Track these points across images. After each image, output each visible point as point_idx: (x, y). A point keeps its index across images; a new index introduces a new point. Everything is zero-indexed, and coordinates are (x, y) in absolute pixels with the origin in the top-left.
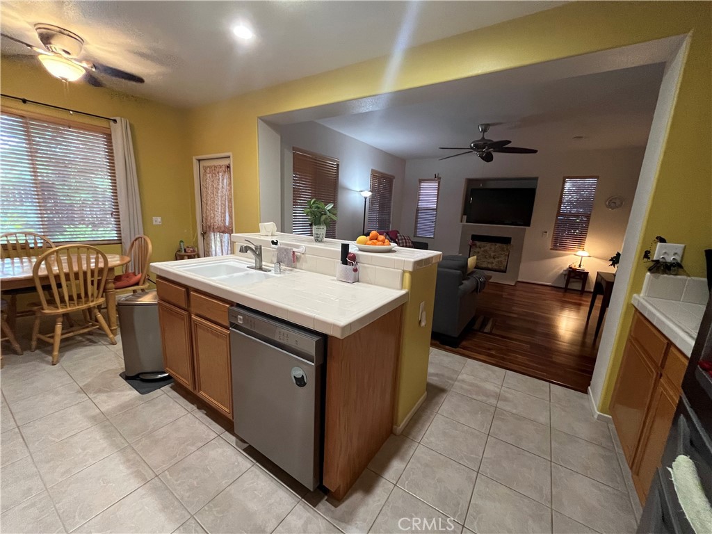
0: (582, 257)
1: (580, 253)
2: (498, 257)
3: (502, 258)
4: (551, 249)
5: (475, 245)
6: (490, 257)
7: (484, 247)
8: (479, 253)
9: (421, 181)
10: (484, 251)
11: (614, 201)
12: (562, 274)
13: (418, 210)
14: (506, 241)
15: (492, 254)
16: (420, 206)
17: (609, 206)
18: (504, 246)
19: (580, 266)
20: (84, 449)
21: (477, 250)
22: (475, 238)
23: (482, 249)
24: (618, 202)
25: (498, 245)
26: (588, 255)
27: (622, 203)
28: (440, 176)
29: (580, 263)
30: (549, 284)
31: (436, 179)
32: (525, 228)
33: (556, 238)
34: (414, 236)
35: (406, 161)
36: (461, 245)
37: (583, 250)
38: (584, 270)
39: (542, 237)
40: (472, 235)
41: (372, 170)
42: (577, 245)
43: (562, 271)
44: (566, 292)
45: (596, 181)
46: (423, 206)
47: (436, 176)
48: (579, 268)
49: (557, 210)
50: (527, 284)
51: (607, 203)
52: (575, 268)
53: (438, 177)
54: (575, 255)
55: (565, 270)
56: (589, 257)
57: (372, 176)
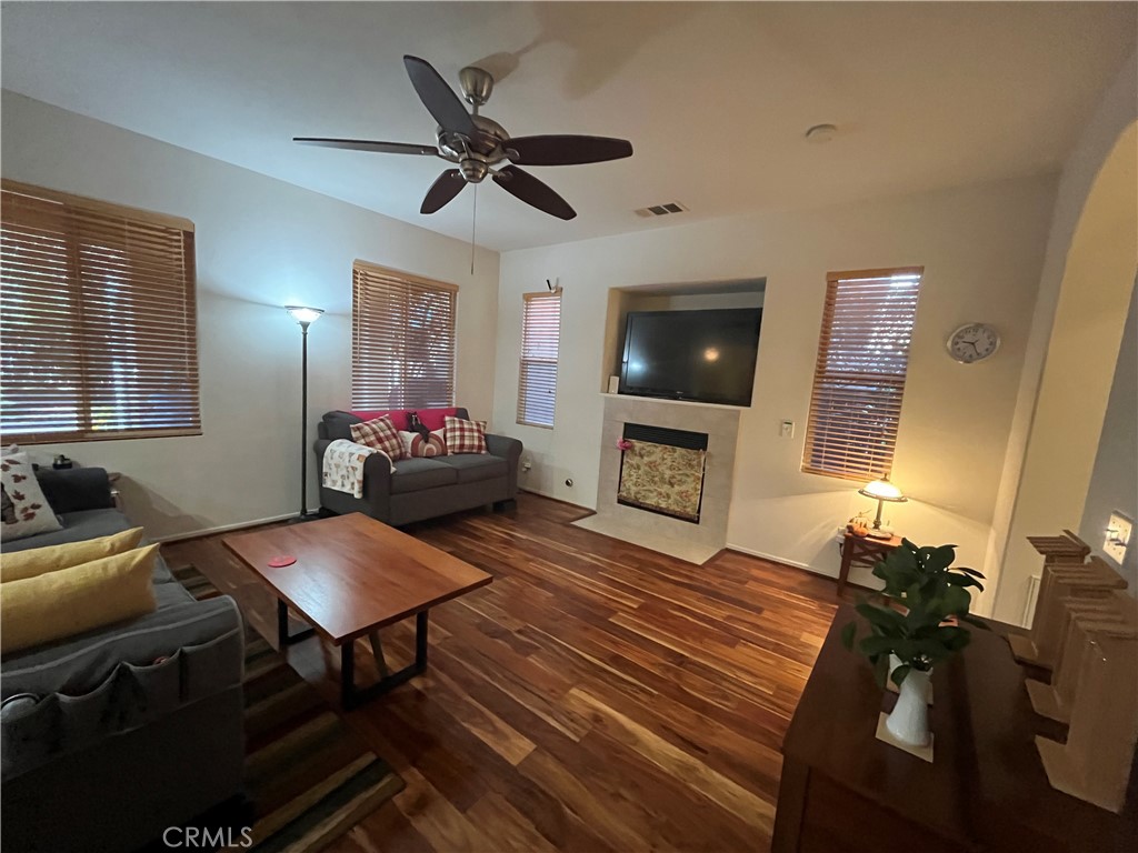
0: (881, 500)
1: (876, 487)
2: (681, 482)
3: (690, 486)
4: (806, 470)
5: (631, 448)
6: (662, 480)
7: (650, 454)
9: (528, 297)
10: (649, 465)
11: (969, 338)
12: (833, 540)
13: (524, 363)
14: (696, 441)
15: (668, 474)
16: (530, 356)
17: (956, 353)
18: (691, 454)
19: (877, 526)
21: (635, 460)
22: (631, 431)
23: (646, 459)
24: (983, 341)
25: (679, 451)
26: (898, 494)
27: (993, 344)
28: (560, 285)
29: (878, 517)
30: (804, 565)
31: (553, 291)
32: (739, 411)
33: (817, 440)
34: (518, 423)
35: (502, 255)
36: (604, 448)
37: (885, 480)
38: (888, 539)
39: (781, 434)
40: (626, 424)
41: (357, 262)
42: (871, 462)
43: (833, 533)
44: (840, 593)
45: (917, 280)
46: (535, 353)
47: (553, 285)
48: (873, 533)
49: (814, 363)
50: (747, 559)
51: (949, 344)
52: (863, 529)
53: (556, 287)
54: (861, 492)
55: (840, 532)
56: (900, 500)
57: (359, 276)
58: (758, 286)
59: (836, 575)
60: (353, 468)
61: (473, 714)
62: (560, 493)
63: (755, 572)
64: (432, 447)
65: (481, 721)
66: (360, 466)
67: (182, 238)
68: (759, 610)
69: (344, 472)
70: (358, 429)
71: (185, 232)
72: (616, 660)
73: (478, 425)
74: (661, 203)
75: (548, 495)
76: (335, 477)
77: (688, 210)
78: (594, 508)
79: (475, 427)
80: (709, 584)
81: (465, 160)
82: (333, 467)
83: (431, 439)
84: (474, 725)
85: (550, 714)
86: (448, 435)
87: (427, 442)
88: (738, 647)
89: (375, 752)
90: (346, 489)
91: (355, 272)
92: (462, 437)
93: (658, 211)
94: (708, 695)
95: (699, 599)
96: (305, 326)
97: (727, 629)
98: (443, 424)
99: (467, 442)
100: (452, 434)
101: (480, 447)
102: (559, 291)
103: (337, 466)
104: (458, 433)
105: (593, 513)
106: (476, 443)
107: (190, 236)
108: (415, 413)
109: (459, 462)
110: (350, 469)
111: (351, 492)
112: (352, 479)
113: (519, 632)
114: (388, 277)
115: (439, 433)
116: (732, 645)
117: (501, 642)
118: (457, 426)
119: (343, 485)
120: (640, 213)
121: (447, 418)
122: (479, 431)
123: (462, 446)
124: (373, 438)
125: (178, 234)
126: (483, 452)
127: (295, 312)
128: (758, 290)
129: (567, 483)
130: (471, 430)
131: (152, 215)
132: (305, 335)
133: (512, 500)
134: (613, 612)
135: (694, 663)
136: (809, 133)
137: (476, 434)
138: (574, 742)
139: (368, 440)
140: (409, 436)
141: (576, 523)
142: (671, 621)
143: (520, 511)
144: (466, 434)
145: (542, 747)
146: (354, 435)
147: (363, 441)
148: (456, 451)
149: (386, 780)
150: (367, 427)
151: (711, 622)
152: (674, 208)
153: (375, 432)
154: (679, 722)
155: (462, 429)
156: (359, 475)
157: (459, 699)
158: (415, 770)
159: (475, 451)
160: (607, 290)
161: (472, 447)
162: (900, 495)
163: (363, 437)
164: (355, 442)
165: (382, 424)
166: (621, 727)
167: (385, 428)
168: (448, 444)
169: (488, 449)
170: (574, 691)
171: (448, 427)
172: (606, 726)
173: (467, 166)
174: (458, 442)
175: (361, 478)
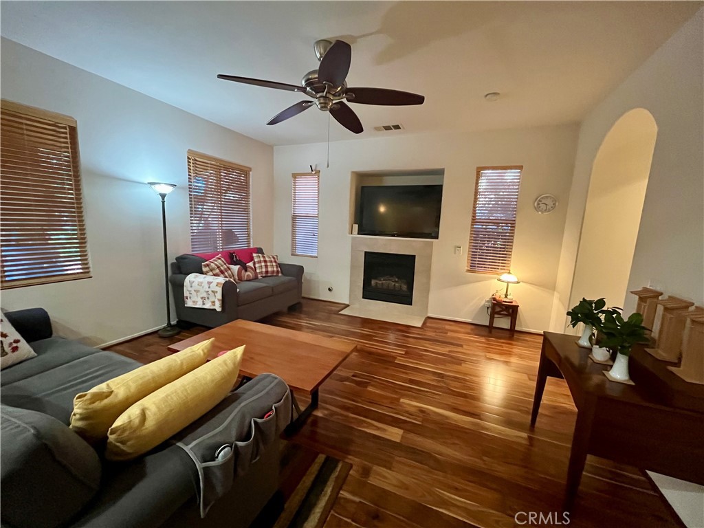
0: (508, 283)
1: (505, 277)
4: (468, 271)
9: (295, 176)
11: (544, 201)
12: (484, 306)
13: (294, 218)
16: (297, 213)
17: (537, 209)
19: (506, 296)
22: (369, 256)
24: (550, 203)
27: (554, 204)
28: (318, 169)
29: (507, 292)
30: (469, 320)
31: (313, 172)
32: (432, 242)
33: (473, 255)
34: (292, 255)
35: (275, 147)
36: (353, 267)
37: (509, 273)
38: (512, 302)
39: (455, 253)
40: (366, 252)
41: (190, 152)
42: (500, 264)
43: (483, 303)
44: (490, 332)
45: (519, 173)
46: (300, 211)
47: (313, 168)
48: (505, 300)
49: (471, 214)
50: (440, 321)
51: (536, 204)
52: (500, 299)
53: (315, 170)
54: (499, 280)
55: (488, 301)
56: (518, 283)
57: (191, 161)
58: (440, 172)
59: (487, 323)
60: (213, 291)
61: (360, 423)
62: (325, 296)
63: (447, 327)
64: (250, 274)
65: (365, 425)
66: (219, 290)
67: (68, 131)
68: (461, 346)
69: (205, 295)
70: (208, 265)
71: (70, 127)
72: (412, 382)
73: (274, 258)
74: (391, 124)
75: (316, 298)
76: (194, 298)
77: (404, 128)
78: (347, 303)
79: (272, 259)
80: (430, 336)
81: (321, 97)
82: (193, 292)
83: (249, 269)
84: (364, 427)
85: (398, 414)
86: (257, 265)
87: (246, 271)
88: (463, 365)
89: (323, 453)
90: (208, 306)
91: (189, 158)
92: (266, 266)
93: (387, 128)
94: (464, 390)
95: (430, 344)
96: (163, 196)
97: (452, 357)
98: (252, 259)
99: (270, 269)
100: (260, 265)
101: (278, 272)
102: (318, 172)
103: (197, 291)
104: (263, 264)
105: (348, 306)
106: (275, 269)
107: (73, 130)
108: (234, 253)
109: (270, 282)
110: (210, 292)
111: (212, 307)
112: (212, 299)
113: (353, 376)
114: (209, 162)
115: (250, 264)
116: (460, 364)
117: (347, 383)
118: (262, 259)
119: (204, 304)
120: (377, 129)
121: (254, 255)
122: (275, 262)
123: (267, 272)
124: (217, 271)
125: (65, 128)
126: (280, 275)
127: (157, 186)
128: (440, 175)
129: (329, 290)
130: (271, 262)
131: (45, 113)
132: (163, 202)
133: (299, 303)
134: (395, 358)
135: (449, 376)
136: (486, 96)
137: (274, 264)
138: (420, 425)
139: (215, 272)
140: (235, 268)
141: (341, 312)
142: (424, 357)
143: (304, 309)
144: (269, 264)
145: (406, 430)
146: (204, 269)
147: (211, 273)
148: (264, 275)
149: (340, 465)
150: (212, 264)
151: (443, 355)
152: (397, 127)
153: (218, 267)
154: (459, 404)
155: (265, 261)
156: (219, 296)
157: (347, 416)
158: (350, 457)
159: (275, 274)
160: (350, 173)
161: (273, 272)
162: (517, 280)
163: (211, 270)
164: (206, 274)
165: (219, 261)
166: (435, 413)
167: (223, 264)
168: (258, 271)
169: (282, 273)
170: (402, 400)
171: (256, 260)
172: (428, 414)
173: (322, 101)
174: (264, 270)
175: (220, 297)
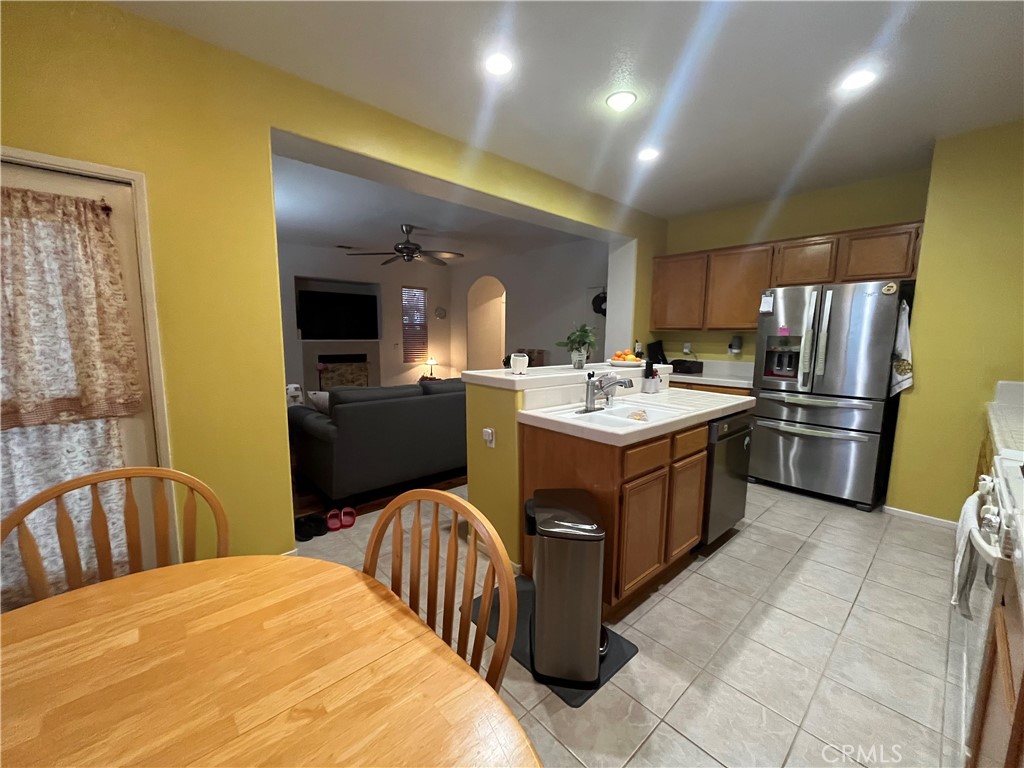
0: (432, 365)
1: (429, 361)
3: (361, 381)
4: (404, 362)
5: (326, 368)
7: (338, 369)
8: (332, 378)
10: (339, 375)
11: (440, 312)
14: (362, 358)
17: (438, 316)
18: (361, 364)
19: (431, 375)
20: (762, 669)
21: (329, 375)
22: (323, 359)
23: (337, 373)
24: (443, 313)
25: (355, 365)
32: (379, 342)
33: (405, 350)
39: (395, 349)
40: (319, 356)
